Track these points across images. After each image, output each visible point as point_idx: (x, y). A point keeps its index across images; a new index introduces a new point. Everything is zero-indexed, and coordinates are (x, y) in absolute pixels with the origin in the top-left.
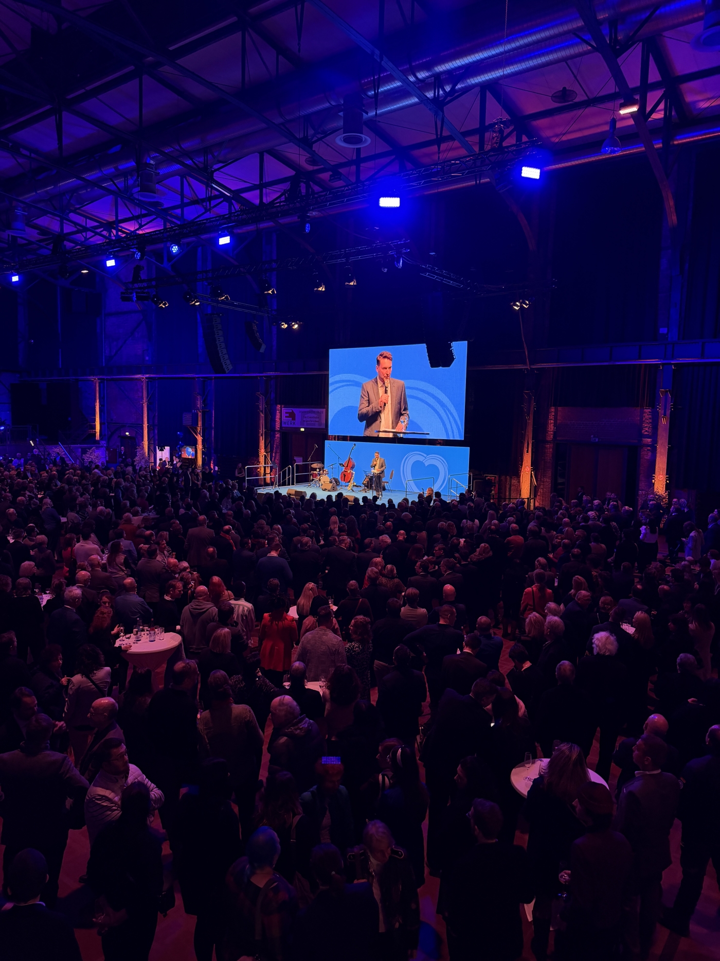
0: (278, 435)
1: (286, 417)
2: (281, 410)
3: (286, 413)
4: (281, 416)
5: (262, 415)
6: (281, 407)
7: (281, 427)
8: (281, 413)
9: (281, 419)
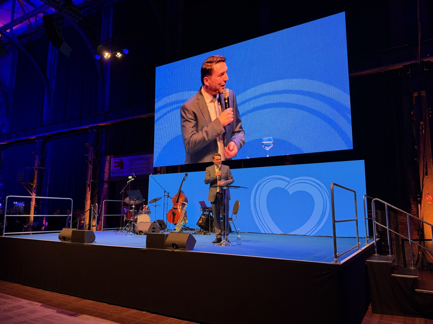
0: (106, 186)
1: (115, 167)
2: (110, 161)
3: (115, 163)
4: (110, 166)
5: (91, 166)
6: (110, 158)
7: (109, 177)
8: (110, 164)
9: (109, 169)
